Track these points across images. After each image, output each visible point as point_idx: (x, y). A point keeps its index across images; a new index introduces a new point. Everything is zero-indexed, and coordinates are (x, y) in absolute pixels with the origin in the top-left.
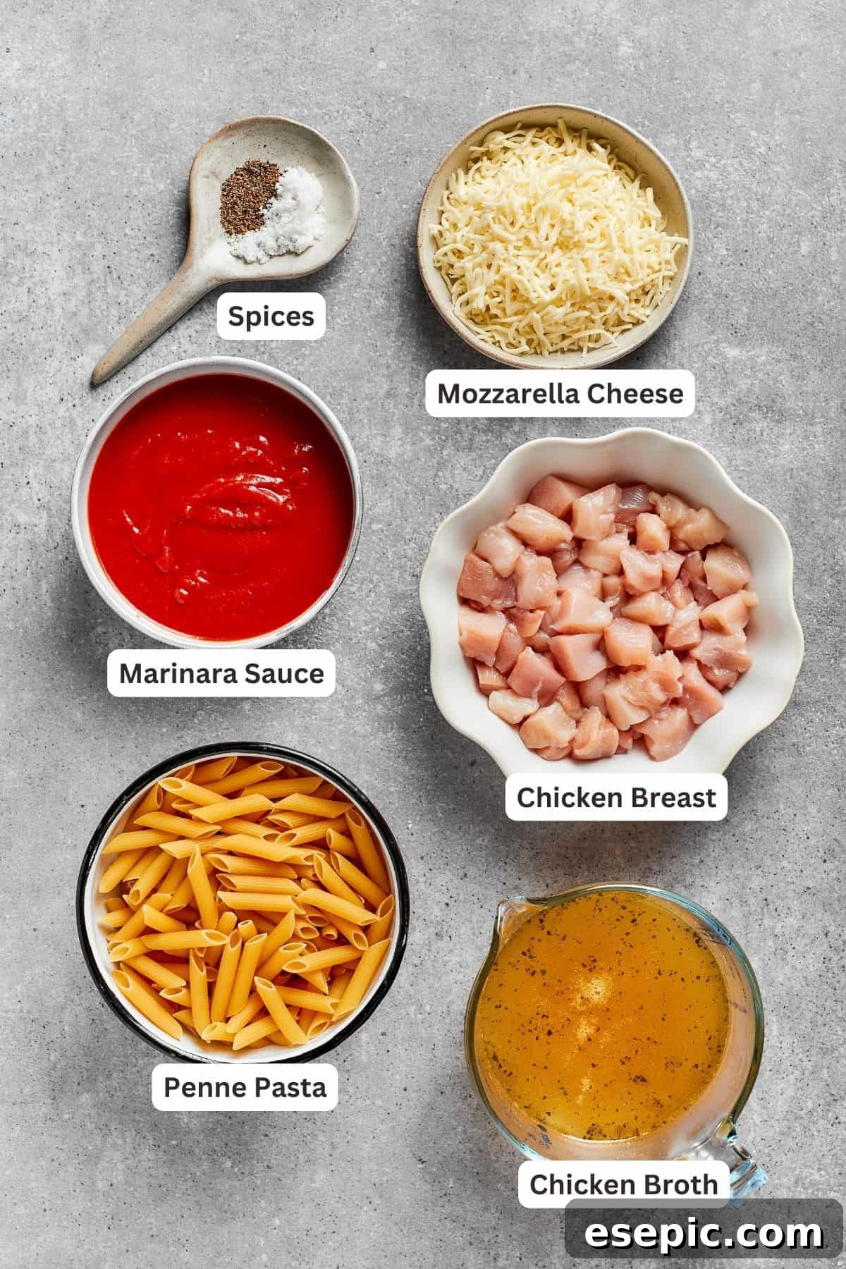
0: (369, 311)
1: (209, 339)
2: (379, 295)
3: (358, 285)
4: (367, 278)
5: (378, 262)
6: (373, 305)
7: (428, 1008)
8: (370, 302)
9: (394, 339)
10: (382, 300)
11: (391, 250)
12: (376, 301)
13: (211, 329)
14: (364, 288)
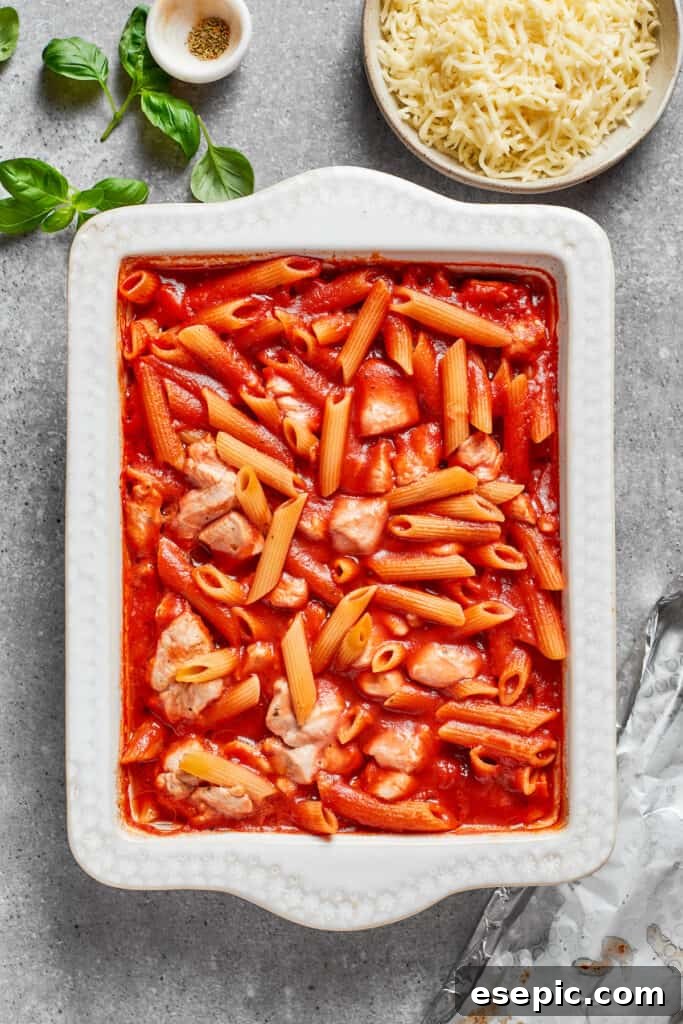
0: (271, 134)
1: (84, 170)
2: (283, 115)
3: (258, 103)
4: (268, 97)
5: (281, 78)
6: (275, 126)
7: (363, 955)
8: (273, 122)
9: (302, 165)
10: (286, 120)
11: (296, 63)
12: (281, 122)
13: (86, 158)
14: (265, 107)
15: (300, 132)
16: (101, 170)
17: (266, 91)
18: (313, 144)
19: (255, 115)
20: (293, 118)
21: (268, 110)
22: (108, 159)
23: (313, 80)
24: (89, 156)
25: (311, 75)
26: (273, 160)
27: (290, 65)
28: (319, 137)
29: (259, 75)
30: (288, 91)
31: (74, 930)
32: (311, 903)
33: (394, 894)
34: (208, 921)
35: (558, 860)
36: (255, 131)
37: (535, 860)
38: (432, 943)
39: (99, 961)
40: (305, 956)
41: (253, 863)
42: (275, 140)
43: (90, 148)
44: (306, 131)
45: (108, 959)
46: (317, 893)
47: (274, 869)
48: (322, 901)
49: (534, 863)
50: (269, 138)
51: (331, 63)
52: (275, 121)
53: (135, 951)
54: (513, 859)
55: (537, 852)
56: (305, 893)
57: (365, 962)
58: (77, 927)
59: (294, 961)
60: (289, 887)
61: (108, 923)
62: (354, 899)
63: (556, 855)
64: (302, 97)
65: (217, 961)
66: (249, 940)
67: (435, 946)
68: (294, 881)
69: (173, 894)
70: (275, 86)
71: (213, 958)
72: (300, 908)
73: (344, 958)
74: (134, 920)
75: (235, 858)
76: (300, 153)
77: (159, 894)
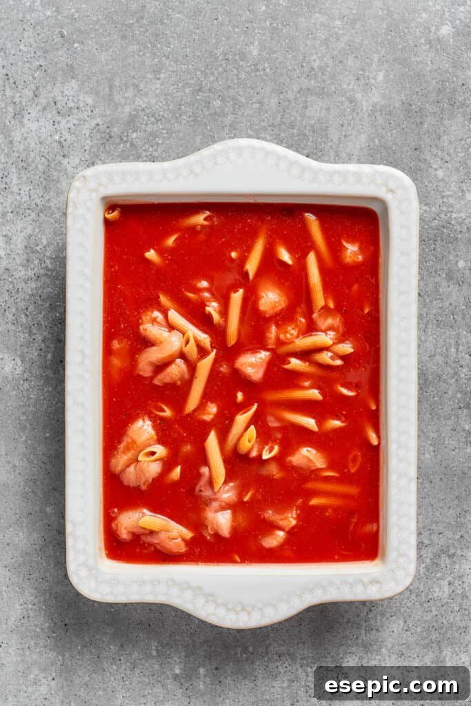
15: (227, 109)
16: (95, 131)
17: (206, 81)
18: (235, 118)
19: (198, 97)
20: (223, 100)
21: (206, 94)
22: (100, 124)
23: (237, 75)
24: (88, 121)
25: (236, 72)
26: (209, 128)
27: (221, 65)
28: (240, 113)
29: (201, 71)
30: (220, 83)
31: (64, 627)
32: (221, 612)
33: (274, 606)
34: (151, 624)
35: (378, 585)
36: (197, 108)
37: (363, 585)
38: (296, 642)
39: (79, 647)
40: (213, 648)
41: (185, 586)
42: (210, 114)
43: (88, 116)
44: (231, 109)
45: (85, 646)
46: (225, 605)
47: (198, 590)
48: (229, 610)
49: (363, 587)
50: (207, 113)
51: (249, 64)
52: (211, 101)
53: (103, 642)
54: (350, 584)
55: (366, 580)
56: (218, 605)
57: (252, 653)
58: (66, 625)
59: (206, 651)
60: (207, 602)
61: (86, 623)
62: (249, 609)
63: (377, 582)
64: (229, 87)
65: (156, 650)
66: (177, 637)
67: (298, 644)
68: (211, 597)
69: (130, 606)
70: (212, 79)
71: (154, 648)
72: (214, 614)
73: (239, 650)
74: (104, 622)
75: (173, 583)
76: (227, 124)
77: (120, 606)
